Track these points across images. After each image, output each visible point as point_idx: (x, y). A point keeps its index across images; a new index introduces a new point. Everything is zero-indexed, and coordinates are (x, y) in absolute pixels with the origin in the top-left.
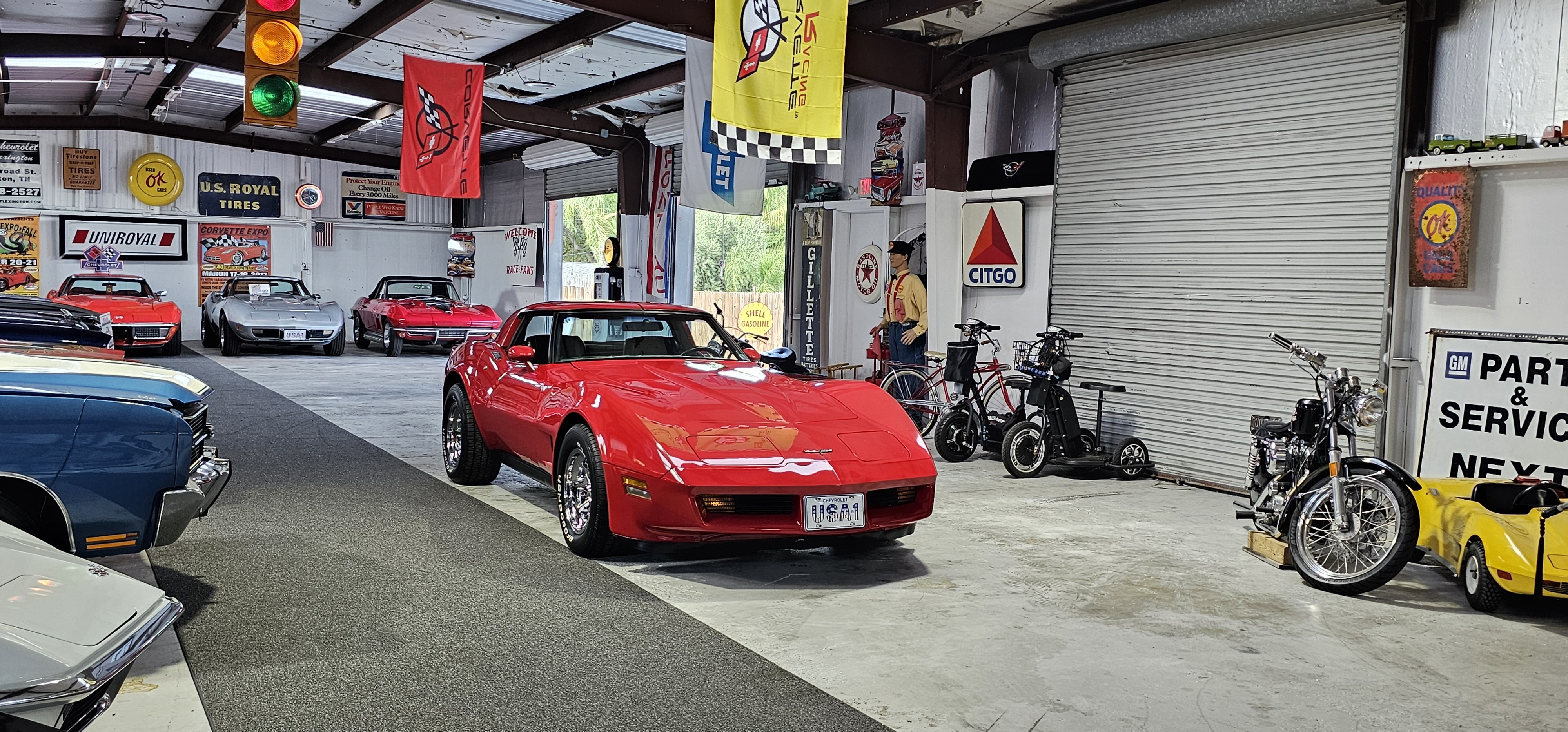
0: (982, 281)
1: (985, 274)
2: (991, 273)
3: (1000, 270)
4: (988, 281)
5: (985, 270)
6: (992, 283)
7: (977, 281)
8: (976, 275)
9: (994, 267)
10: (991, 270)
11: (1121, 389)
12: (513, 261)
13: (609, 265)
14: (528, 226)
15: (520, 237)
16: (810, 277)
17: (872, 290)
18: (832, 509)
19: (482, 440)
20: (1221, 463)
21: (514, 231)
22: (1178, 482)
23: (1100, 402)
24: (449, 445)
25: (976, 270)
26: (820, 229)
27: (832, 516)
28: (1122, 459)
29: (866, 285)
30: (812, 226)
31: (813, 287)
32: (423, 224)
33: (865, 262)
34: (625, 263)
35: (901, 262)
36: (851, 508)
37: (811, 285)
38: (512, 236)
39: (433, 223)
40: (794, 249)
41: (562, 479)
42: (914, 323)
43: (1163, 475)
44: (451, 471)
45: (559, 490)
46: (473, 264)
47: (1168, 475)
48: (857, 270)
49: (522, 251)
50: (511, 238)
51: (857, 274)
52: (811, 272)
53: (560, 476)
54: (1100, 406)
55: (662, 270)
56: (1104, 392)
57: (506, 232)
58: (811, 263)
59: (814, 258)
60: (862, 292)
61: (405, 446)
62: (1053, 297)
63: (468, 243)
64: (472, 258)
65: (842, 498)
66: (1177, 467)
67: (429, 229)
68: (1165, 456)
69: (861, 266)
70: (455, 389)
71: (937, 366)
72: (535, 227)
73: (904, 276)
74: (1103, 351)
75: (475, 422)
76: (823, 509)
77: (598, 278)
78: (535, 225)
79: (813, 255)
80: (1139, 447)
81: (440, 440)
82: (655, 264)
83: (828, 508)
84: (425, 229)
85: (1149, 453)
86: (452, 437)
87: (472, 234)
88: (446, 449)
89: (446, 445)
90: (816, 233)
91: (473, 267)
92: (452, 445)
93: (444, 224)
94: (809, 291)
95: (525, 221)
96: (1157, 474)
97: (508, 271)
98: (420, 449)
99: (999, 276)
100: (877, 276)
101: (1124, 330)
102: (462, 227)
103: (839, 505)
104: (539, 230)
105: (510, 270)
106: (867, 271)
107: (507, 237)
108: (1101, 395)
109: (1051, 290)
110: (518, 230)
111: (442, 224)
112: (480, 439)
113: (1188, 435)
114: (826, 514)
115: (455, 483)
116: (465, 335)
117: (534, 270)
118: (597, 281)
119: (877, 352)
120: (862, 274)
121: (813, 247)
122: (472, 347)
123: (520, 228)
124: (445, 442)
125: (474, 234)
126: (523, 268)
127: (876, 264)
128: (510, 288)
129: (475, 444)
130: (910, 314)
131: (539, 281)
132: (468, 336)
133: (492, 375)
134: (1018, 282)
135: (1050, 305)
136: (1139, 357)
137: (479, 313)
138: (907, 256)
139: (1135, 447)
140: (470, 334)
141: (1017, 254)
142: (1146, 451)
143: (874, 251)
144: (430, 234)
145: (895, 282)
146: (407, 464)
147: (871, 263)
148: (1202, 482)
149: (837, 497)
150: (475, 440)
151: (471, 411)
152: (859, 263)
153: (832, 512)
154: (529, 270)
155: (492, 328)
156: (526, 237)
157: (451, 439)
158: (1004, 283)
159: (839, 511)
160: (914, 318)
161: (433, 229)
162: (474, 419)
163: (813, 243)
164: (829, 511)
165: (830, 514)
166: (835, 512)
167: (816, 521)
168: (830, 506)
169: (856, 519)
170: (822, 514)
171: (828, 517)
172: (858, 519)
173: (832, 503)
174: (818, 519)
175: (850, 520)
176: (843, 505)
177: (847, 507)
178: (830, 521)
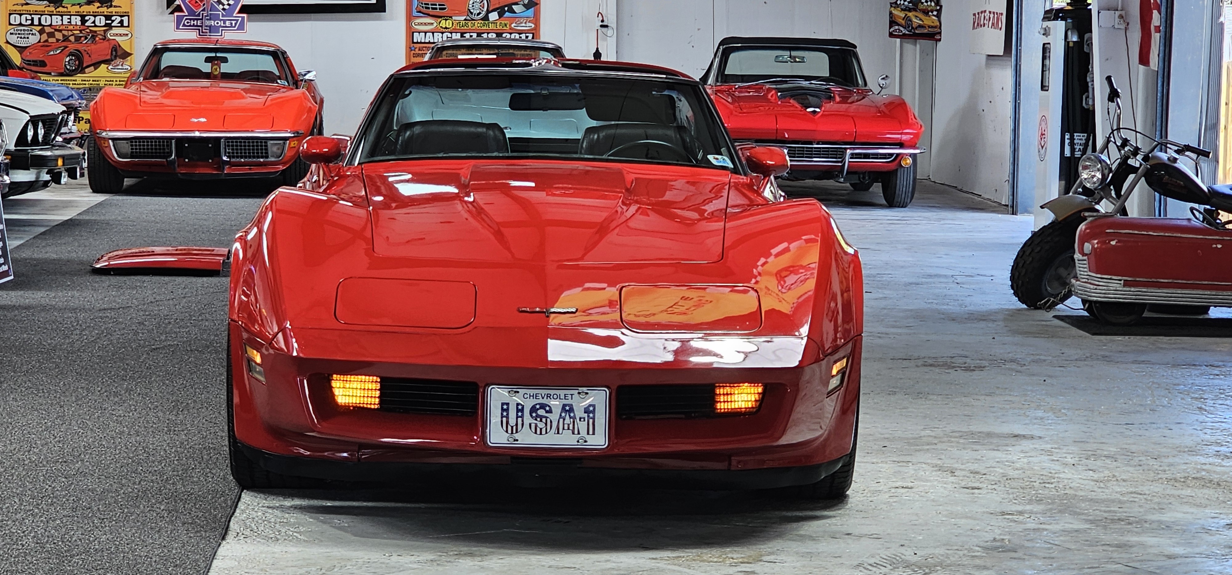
18: (541, 412)
27: (541, 425)
36: (579, 413)
65: (562, 393)
76: (522, 410)
83: (533, 409)
103: (556, 404)
114: (528, 419)
149: (552, 392)
153: (541, 417)
159: (554, 417)
164: (534, 415)
165: (536, 420)
166: (546, 418)
167: (510, 431)
168: (538, 407)
169: (591, 432)
170: (520, 420)
171: (533, 426)
172: (594, 434)
173: (541, 401)
174: (512, 427)
175: (579, 433)
176: (564, 406)
177: (571, 410)
178: (536, 433)
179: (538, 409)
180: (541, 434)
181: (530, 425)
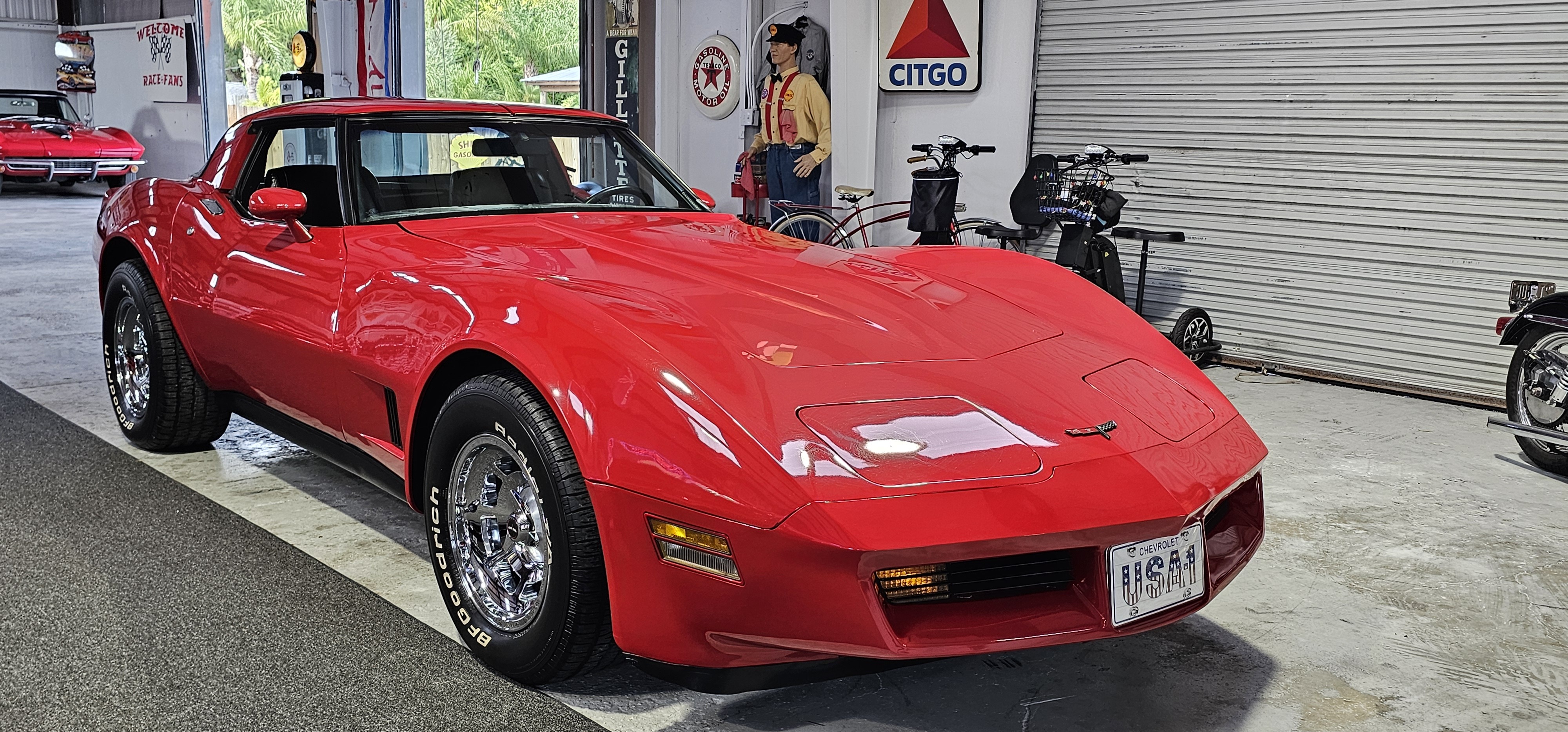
0: (910, 83)
1: (915, 73)
2: (926, 72)
3: (942, 66)
4: (921, 83)
5: (916, 67)
6: (927, 86)
7: (901, 83)
8: (901, 75)
9: (930, 62)
10: (925, 66)
11: (1177, 237)
12: (152, 69)
13: (301, 69)
14: (169, 21)
15: (159, 36)
16: (620, 83)
17: (720, 100)
18: (1155, 569)
19: (194, 370)
20: (1339, 343)
21: (150, 28)
22: (1265, 371)
23: (1144, 257)
24: (119, 377)
25: (901, 67)
26: (635, 12)
27: (1155, 585)
28: (1185, 340)
29: (711, 92)
30: (620, 8)
31: (625, 96)
32: (15, 20)
33: (708, 60)
34: (324, 66)
35: (787, 55)
36: (1184, 560)
37: (623, 93)
38: (148, 35)
39: (31, 18)
40: (593, 42)
41: (441, 497)
42: (809, 147)
43: (1231, 359)
44: (130, 426)
45: (436, 522)
46: (94, 75)
47: (1240, 360)
48: (696, 71)
49: (163, 55)
50: (146, 39)
51: (695, 77)
52: (622, 75)
53: (435, 490)
54: (1144, 262)
55: (381, 77)
56: (1150, 243)
57: (138, 30)
58: (622, 63)
59: (626, 55)
60: (705, 103)
61: (26, 360)
62: (1037, 103)
63: (84, 47)
64: (90, 66)
65: (1169, 538)
66: (1258, 348)
67: (26, 26)
68: (1236, 332)
69: (702, 66)
70: (125, 270)
71: (853, 207)
72: (180, 21)
73: (791, 78)
74: (1128, 181)
75: (175, 336)
76: (1140, 572)
77: (286, 87)
78: (181, 18)
79: (625, 51)
80: (1204, 321)
81: (100, 365)
82: (370, 69)
83: (1149, 568)
84: (20, 26)
85: (1214, 329)
86: (126, 361)
87: (88, 35)
88: (115, 383)
89: (114, 377)
90: (628, 20)
91: (93, 78)
92: (127, 377)
93: (46, 21)
94: (620, 103)
95: (165, 15)
96: (1220, 357)
97: (145, 82)
98: (56, 367)
99: (939, 75)
100: (728, 79)
101: (1165, 150)
102: (72, 24)
103: (1165, 557)
104: (188, 26)
105: (148, 81)
106: (712, 73)
107: (140, 36)
108: (1145, 247)
109: (1035, 93)
110: (156, 26)
111: (42, 20)
112: (188, 369)
113: (1279, 302)
114: (1146, 581)
115: (141, 448)
116: (93, 169)
117: (185, 80)
118: (286, 93)
119: (749, 187)
120: (703, 77)
121: (624, 39)
122: (151, 192)
123: (159, 24)
124: (113, 371)
125: (91, 34)
126: (168, 78)
127: (727, 62)
128: (149, 104)
129: (178, 378)
130: (804, 133)
131: (193, 96)
132: (98, 169)
133: (213, 252)
134: (971, 83)
135: (1033, 114)
136: (1193, 189)
137: (111, 138)
138: (796, 47)
139: (1199, 321)
140: (100, 166)
141: (970, 41)
142: (1211, 326)
143: (720, 43)
144: (28, 34)
145: (779, 86)
146: (37, 405)
147: (717, 61)
148: (1303, 370)
149: (1161, 541)
150: (179, 371)
151: (165, 316)
152: (698, 61)
153: (1155, 575)
154: (176, 80)
155: (131, 159)
156: (169, 35)
157: (122, 366)
158: (947, 86)
159: (1164, 571)
160: (809, 137)
161: (31, 27)
162: (173, 329)
163: (623, 34)
164: (1150, 574)
165: (1151, 580)
166: (1159, 574)
167: (1131, 603)
168: (1152, 562)
169: (1193, 582)
170: (1139, 583)
171: (1150, 586)
172: (1195, 582)
173: (1154, 554)
174: (1133, 595)
175: (1184, 586)
176: (1172, 553)
177: (1178, 559)
178: (1152, 597)
179: (1153, 565)
180: (1156, 597)
181: (1147, 586)
